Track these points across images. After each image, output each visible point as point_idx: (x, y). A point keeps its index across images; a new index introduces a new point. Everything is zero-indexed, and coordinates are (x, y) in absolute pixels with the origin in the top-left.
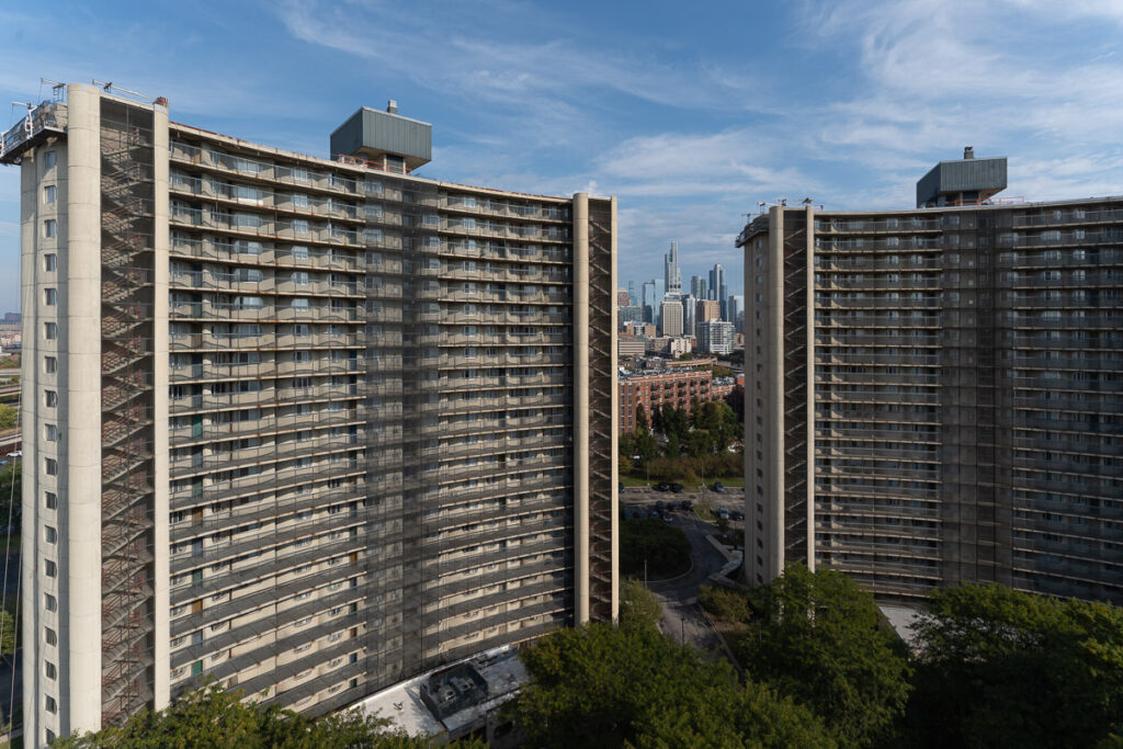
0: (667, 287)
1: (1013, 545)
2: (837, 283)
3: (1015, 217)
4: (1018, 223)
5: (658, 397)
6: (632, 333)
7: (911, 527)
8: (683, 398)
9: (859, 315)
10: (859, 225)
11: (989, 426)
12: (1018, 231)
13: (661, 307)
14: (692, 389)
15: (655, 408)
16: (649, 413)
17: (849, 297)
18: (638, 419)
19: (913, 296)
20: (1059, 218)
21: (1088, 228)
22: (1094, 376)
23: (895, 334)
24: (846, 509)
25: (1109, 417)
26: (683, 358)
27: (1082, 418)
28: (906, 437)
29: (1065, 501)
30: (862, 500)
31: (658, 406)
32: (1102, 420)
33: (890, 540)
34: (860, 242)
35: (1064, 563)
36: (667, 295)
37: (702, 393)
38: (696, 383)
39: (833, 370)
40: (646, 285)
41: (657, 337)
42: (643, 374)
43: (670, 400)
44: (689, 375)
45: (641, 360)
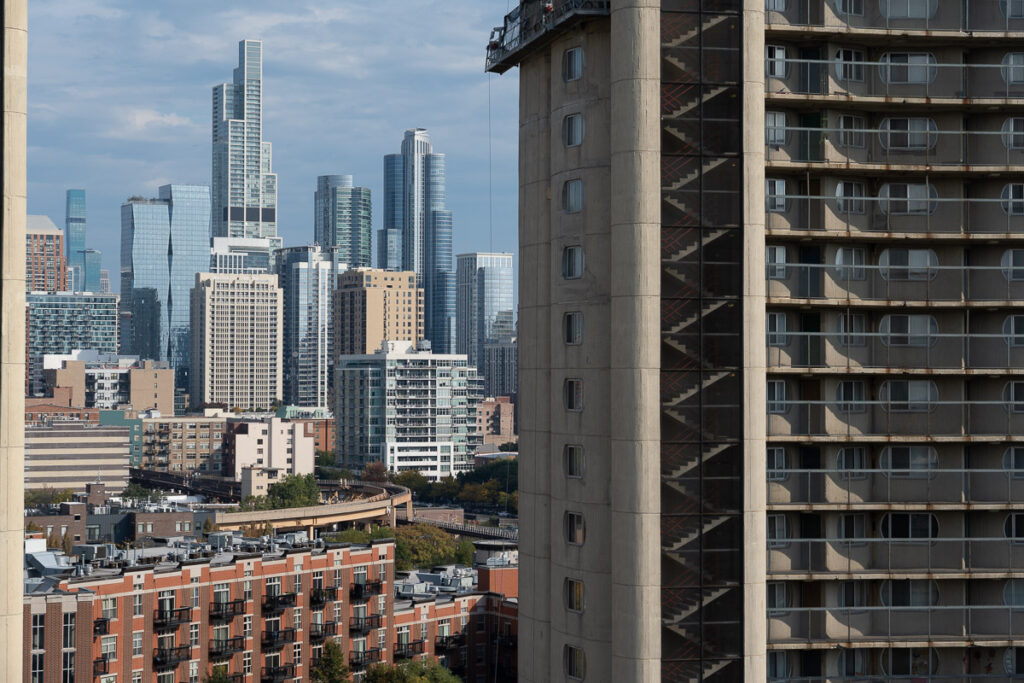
0: (222, 218)
2: (843, 212)
5: (186, 652)
6: (79, 401)
8: (283, 657)
9: (919, 329)
13: (197, 297)
14: (319, 617)
26: (283, 494)
34: (919, 66)
36: (222, 246)
37: (355, 632)
38: (332, 593)
39: (831, 529)
40: (136, 207)
41: (178, 414)
42: (124, 567)
43: (231, 666)
44: (308, 564)
45: (115, 509)
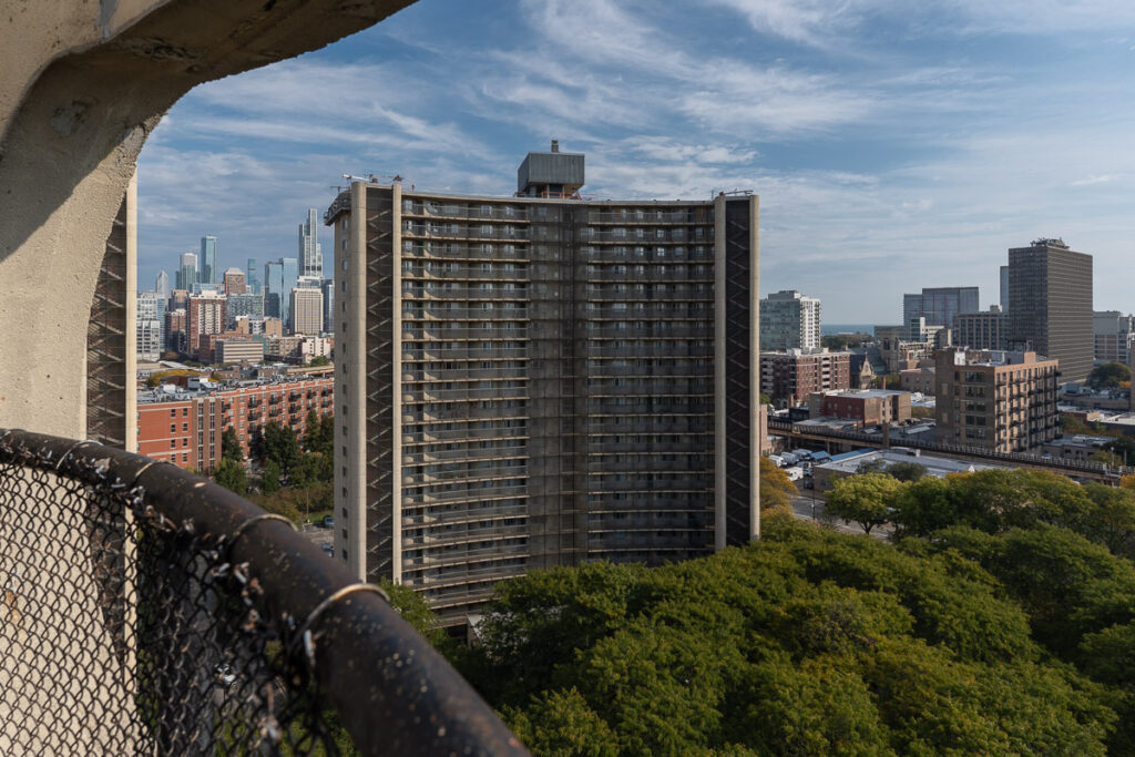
0: (302, 269)
1: (589, 529)
2: (431, 272)
3: (590, 213)
4: (593, 218)
5: (260, 415)
6: (246, 331)
7: (504, 527)
8: (297, 415)
9: (454, 307)
10: (454, 209)
11: (572, 416)
12: (594, 226)
13: (292, 296)
14: (310, 402)
15: (255, 431)
16: (244, 439)
17: (444, 287)
18: (224, 448)
19: (506, 287)
20: (624, 216)
21: (646, 228)
22: (650, 362)
23: (489, 326)
24: (440, 519)
25: (660, 398)
26: (316, 362)
27: (642, 401)
28: (499, 433)
29: (629, 479)
30: (457, 507)
31: (259, 427)
32: (655, 402)
33: (484, 544)
34: (455, 228)
35: (629, 537)
36: (302, 279)
37: (323, 406)
38: (315, 394)
39: (426, 367)
40: (270, 266)
41: (283, 335)
42: (238, 386)
43: (277, 419)
44: (305, 384)
45: (251, 368)
